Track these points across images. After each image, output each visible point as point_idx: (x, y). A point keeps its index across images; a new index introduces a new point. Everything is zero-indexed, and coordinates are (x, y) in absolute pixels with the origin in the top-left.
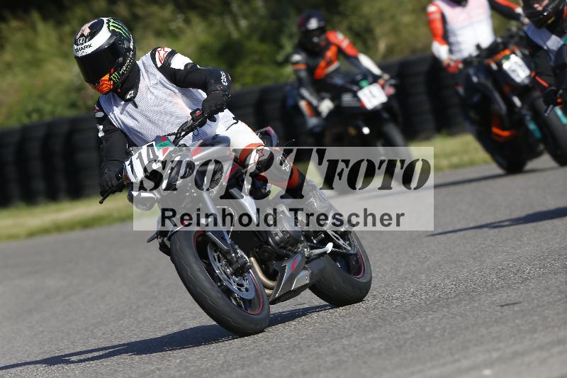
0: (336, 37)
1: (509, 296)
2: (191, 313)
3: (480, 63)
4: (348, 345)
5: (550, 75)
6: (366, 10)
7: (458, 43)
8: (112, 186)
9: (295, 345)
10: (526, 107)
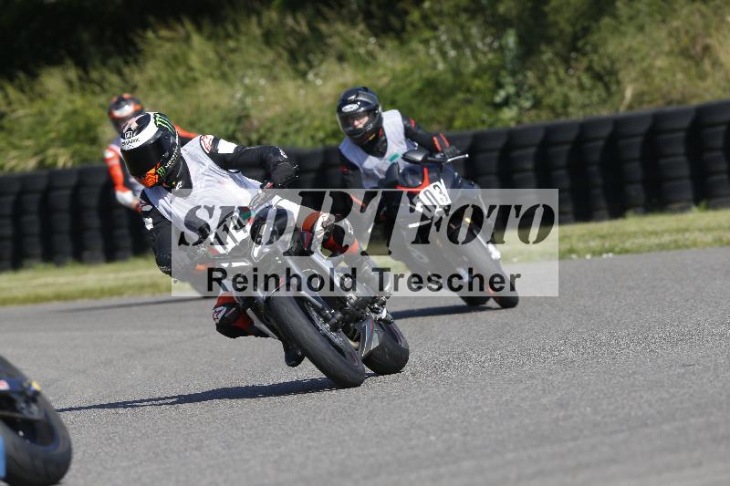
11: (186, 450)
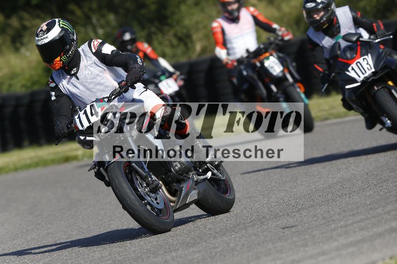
0: (143, 46)
1: (288, 222)
2: (65, 235)
3: (249, 62)
4: (176, 256)
5: (323, 63)
6: (187, 22)
7: (233, 48)
8: (64, 133)
9: (139, 257)
10: (280, 92)
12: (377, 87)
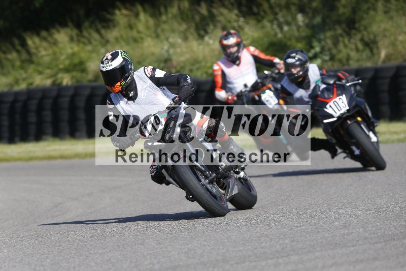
11: (135, 244)
12: (350, 121)
